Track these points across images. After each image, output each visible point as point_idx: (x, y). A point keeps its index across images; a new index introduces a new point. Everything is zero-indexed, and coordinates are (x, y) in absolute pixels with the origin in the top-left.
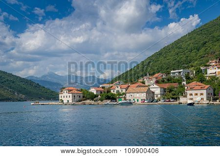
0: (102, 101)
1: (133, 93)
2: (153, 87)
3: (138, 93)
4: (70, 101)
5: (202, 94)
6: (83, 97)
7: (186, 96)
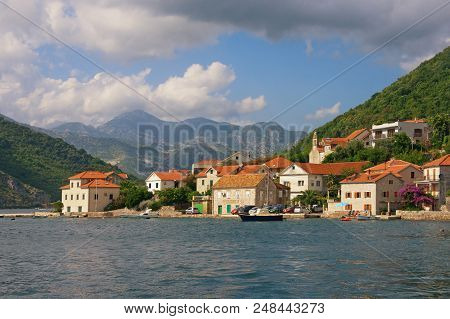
1: (228, 188)
2: (294, 171)
3: (237, 188)
5: (368, 195)
7: (338, 200)
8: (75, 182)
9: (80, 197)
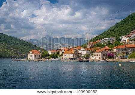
0: (49, 59)
1: (67, 54)
2: (82, 50)
3: (69, 54)
4: (33, 59)
5: (100, 55)
6: (42, 56)
7: (93, 56)
8: (31, 53)
9: (32, 56)
